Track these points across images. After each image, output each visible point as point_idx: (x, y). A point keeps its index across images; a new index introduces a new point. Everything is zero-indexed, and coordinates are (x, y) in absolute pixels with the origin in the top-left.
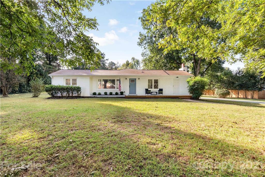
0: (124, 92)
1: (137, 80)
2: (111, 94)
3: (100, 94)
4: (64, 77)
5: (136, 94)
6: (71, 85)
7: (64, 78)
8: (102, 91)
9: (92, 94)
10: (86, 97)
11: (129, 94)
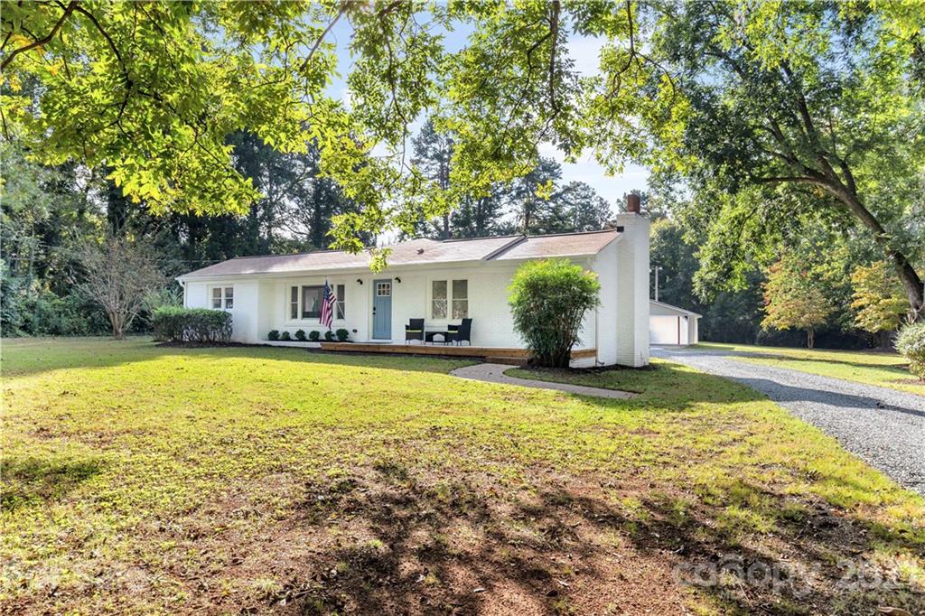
0: (355, 331)
1: (394, 283)
2: (315, 336)
3: (286, 337)
4: (209, 283)
5: (390, 338)
6: (223, 307)
7: (208, 285)
8: (292, 326)
9: (267, 338)
10: (251, 345)
11: (374, 338)
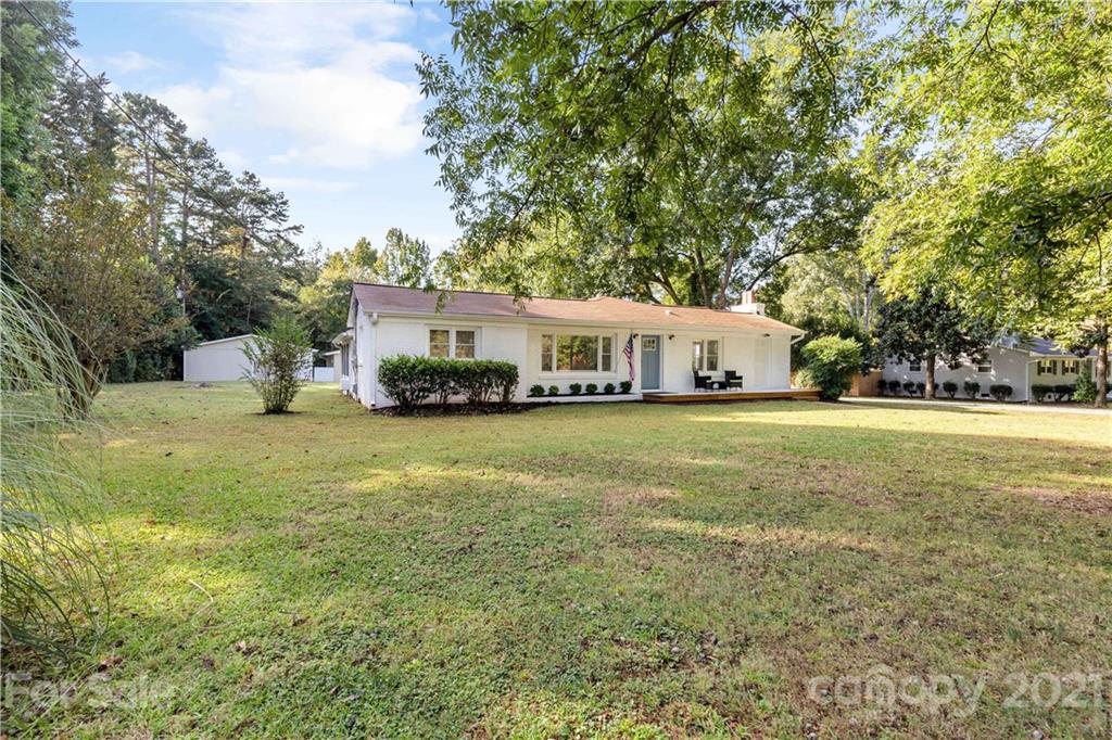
0: (631, 383)
3: (554, 392)
4: (419, 322)
5: (658, 388)
6: (453, 355)
7: (418, 325)
11: (642, 388)
